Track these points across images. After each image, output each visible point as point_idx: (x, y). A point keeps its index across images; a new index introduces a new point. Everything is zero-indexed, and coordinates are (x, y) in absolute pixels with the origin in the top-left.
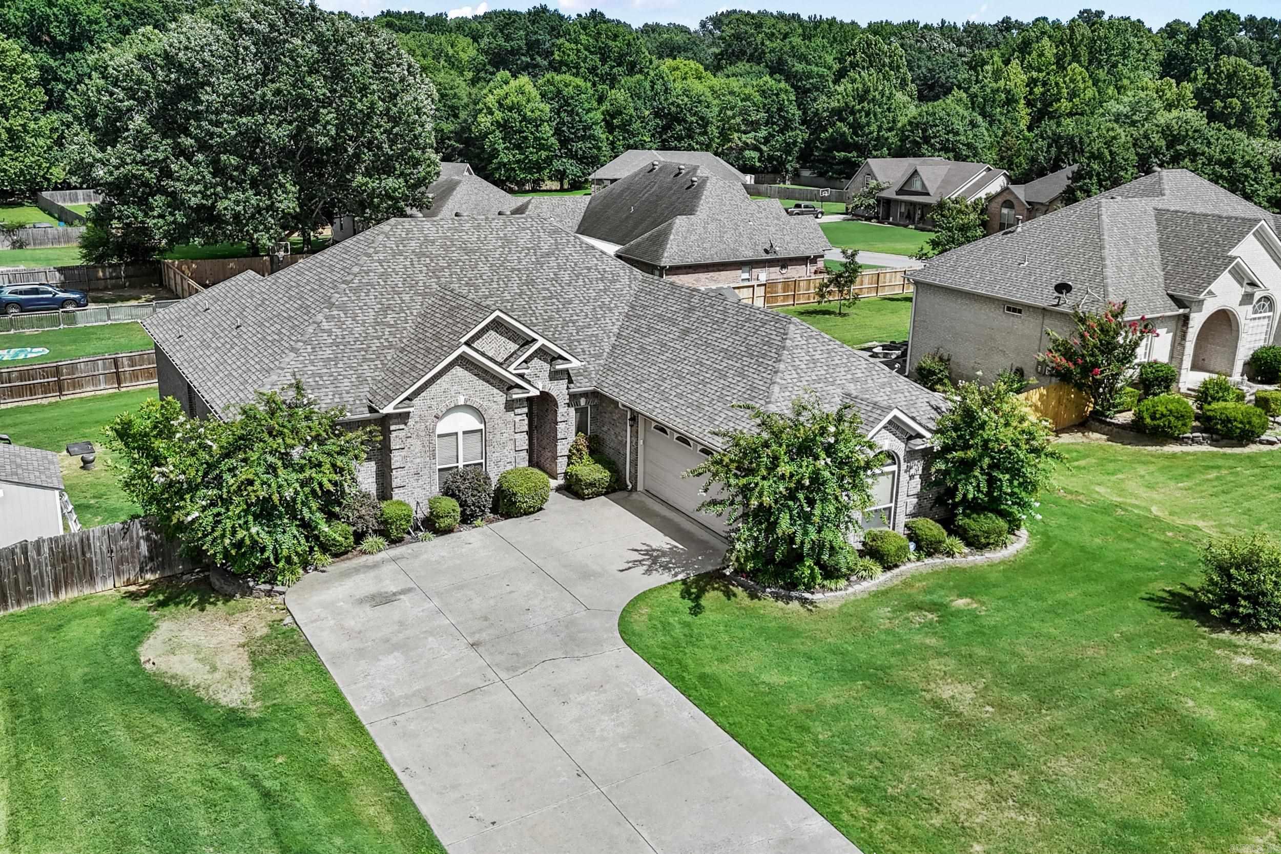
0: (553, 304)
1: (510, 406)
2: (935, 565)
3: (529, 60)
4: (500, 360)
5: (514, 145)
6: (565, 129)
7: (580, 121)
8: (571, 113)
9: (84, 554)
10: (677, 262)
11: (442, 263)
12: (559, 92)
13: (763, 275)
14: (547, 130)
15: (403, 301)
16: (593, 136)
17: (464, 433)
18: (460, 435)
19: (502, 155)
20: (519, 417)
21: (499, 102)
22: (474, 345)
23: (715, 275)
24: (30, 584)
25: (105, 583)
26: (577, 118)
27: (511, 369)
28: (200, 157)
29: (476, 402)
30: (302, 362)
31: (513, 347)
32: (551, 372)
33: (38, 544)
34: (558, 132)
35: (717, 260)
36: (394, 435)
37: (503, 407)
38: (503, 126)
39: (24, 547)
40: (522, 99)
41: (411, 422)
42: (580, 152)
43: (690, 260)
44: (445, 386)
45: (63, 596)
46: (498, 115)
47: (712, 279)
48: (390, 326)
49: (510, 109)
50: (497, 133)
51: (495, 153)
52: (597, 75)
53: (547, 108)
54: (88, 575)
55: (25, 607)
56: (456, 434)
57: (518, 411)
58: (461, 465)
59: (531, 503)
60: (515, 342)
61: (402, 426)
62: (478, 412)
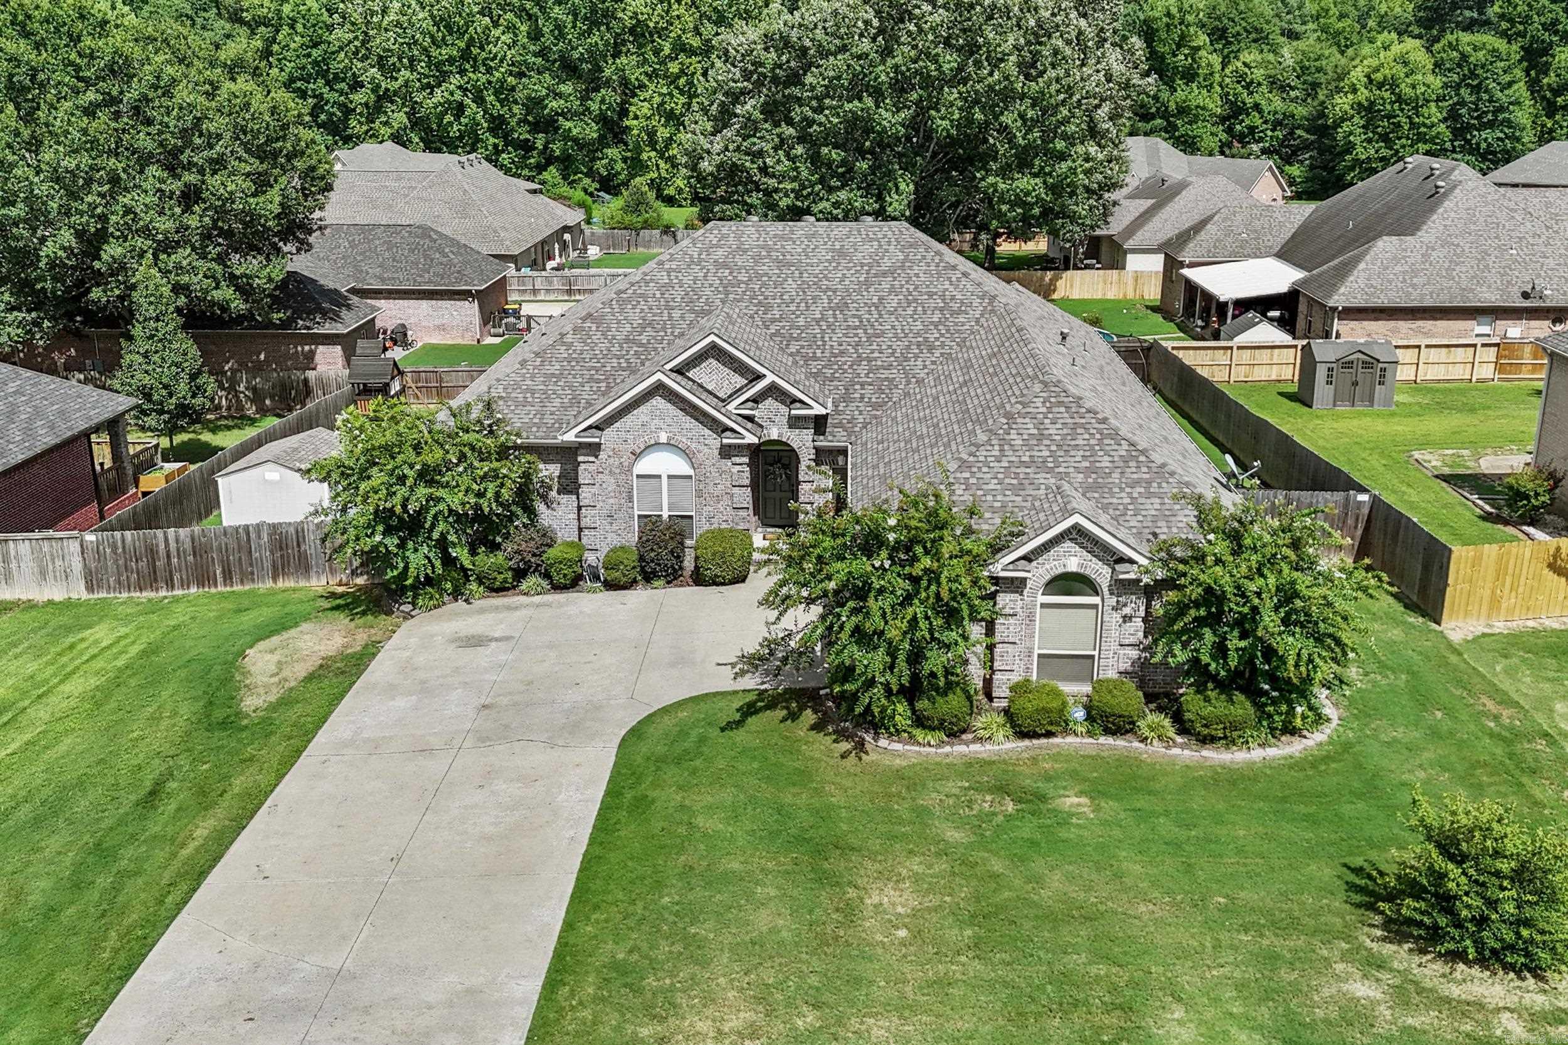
0: (856, 335)
1: (726, 452)
2: (1114, 748)
3: (1475, 15)
4: (721, 395)
5: (1380, 135)
6: (1463, 111)
7: (1490, 101)
8: (1477, 89)
9: (299, 545)
10: (1359, 301)
11: (743, 277)
12: (1464, 57)
13: (1515, 330)
14: (1434, 113)
15: (670, 318)
16: (1509, 121)
17: (670, 477)
18: (665, 480)
19: (1359, 149)
20: (738, 468)
21: (1368, 76)
22: (690, 374)
23: (1428, 324)
24: (251, 565)
25: (319, 579)
26: (1485, 97)
27: (731, 407)
28: (799, 150)
29: (684, 441)
30: (523, 376)
31: (740, 381)
32: (790, 417)
33: (258, 527)
34: (1453, 115)
35: (1428, 302)
36: (582, 467)
37: (716, 452)
38: (1368, 110)
39: (246, 528)
40: (1400, 71)
41: (603, 455)
42: (1484, 145)
43: (1382, 301)
44: (644, 418)
45: (280, 584)
46: (1363, 94)
47: (1419, 332)
48: (641, 345)
49: (1380, 86)
50: (1356, 120)
51: (1350, 147)
52: (1556, 33)
53: (1436, 82)
54: (304, 567)
55: (247, 587)
56: (659, 477)
57: (737, 460)
58: (665, 514)
59: (718, 571)
60: (742, 375)
61: (592, 459)
62: (687, 454)
